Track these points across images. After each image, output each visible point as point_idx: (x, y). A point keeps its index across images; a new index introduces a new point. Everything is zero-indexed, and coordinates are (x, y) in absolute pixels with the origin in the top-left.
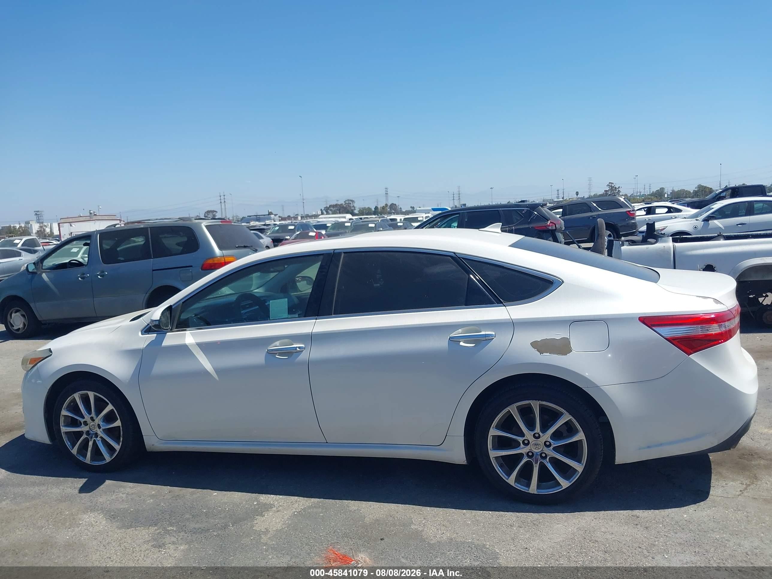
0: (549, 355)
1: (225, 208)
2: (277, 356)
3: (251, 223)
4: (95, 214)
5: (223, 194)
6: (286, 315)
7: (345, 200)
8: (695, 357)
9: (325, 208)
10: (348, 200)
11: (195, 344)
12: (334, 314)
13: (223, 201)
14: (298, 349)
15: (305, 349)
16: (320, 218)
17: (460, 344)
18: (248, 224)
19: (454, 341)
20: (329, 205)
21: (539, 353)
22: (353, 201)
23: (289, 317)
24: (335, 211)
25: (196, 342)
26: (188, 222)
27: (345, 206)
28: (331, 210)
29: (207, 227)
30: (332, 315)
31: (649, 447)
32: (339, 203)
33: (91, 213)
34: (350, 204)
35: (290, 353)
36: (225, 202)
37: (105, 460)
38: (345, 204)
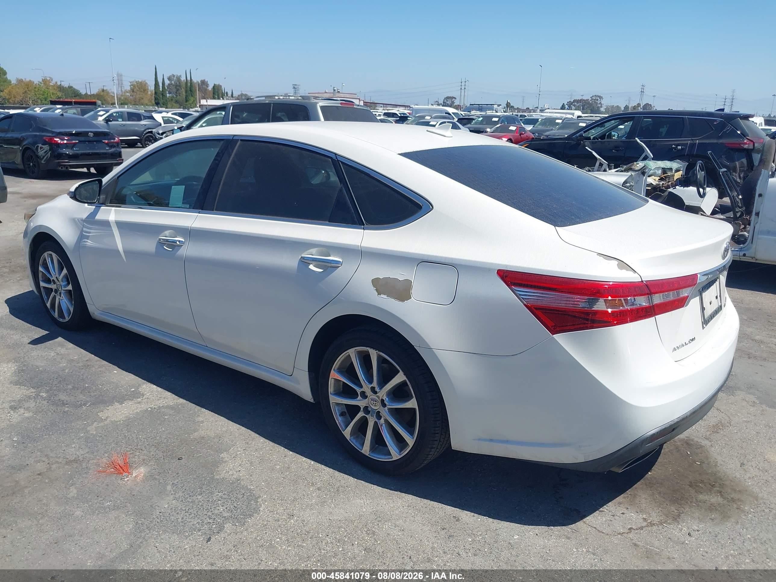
0: (387, 297)
1: (464, 95)
2: (165, 247)
3: (472, 112)
4: (338, 92)
5: (464, 81)
6: (180, 204)
7: (592, 96)
8: (559, 338)
9: (568, 102)
10: (595, 96)
11: (114, 221)
12: (216, 210)
13: (463, 88)
14: (178, 243)
15: (184, 243)
16: (545, 112)
17: (310, 267)
18: (468, 113)
19: (304, 262)
20: (573, 100)
21: (377, 294)
22: (601, 97)
23: (182, 207)
24: (578, 107)
25: (116, 220)
26: (306, 101)
27: (591, 102)
28: (574, 105)
29: (322, 107)
30: (213, 210)
31: (491, 440)
32: (583, 99)
33: (334, 90)
34: (598, 100)
35: (173, 245)
36: (465, 88)
37: (65, 319)
38: (591, 100)
